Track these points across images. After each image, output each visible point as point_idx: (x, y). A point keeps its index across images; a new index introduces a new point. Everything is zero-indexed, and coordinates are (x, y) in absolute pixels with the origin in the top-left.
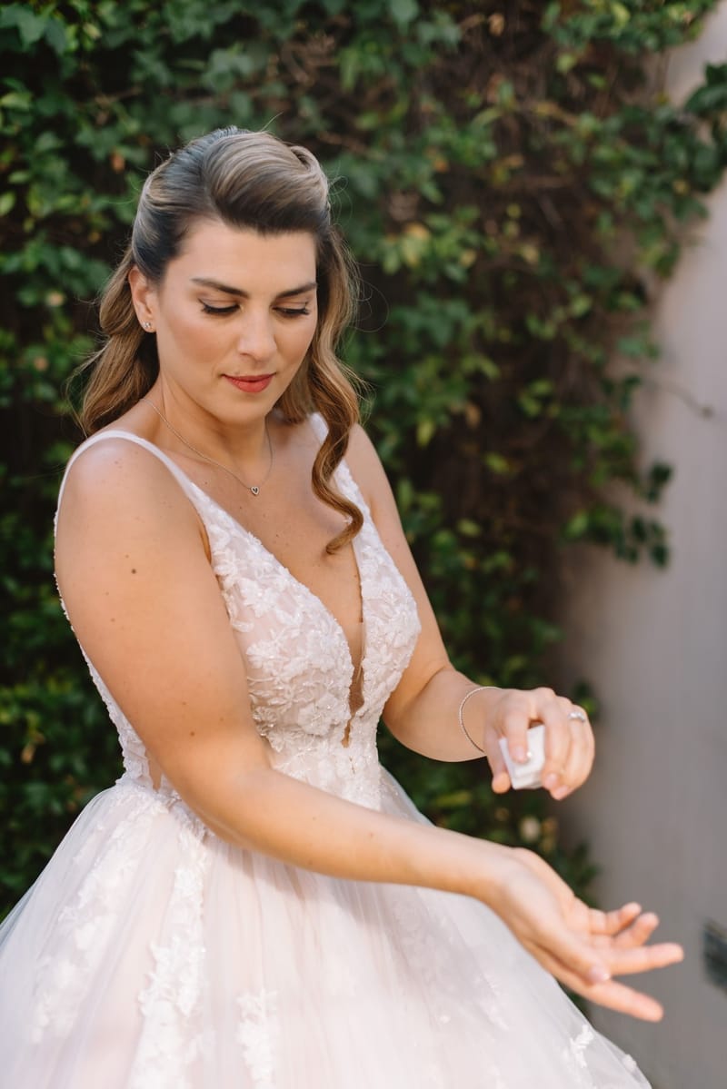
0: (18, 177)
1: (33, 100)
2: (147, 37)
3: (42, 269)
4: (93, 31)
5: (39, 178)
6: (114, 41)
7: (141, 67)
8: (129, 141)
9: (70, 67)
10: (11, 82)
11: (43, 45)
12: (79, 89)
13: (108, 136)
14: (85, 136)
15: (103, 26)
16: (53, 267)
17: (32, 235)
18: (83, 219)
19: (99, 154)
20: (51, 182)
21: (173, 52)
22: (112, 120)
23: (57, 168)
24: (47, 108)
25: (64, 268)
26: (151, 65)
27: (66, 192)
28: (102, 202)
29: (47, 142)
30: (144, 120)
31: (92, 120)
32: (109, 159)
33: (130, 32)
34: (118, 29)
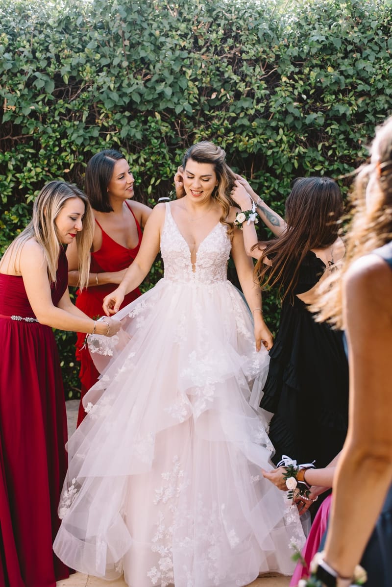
0: (334, 146)
1: (339, 127)
2: (370, 109)
3: (338, 169)
4: (356, 109)
5: (339, 146)
6: (360, 111)
7: (368, 118)
8: (363, 136)
9: (348, 118)
10: (334, 122)
11: (344, 115)
12: (350, 123)
13: (357, 135)
14: (352, 136)
15: (358, 106)
16: (341, 169)
17: (336, 161)
18: (349, 156)
19: (355, 140)
20: (343, 147)
21: (375, 112)
22: (359, 129)
23: (345, 145)
24: (342, 129)
25: (344, 169)
26: (370, 117)
27: (346, 150)
28: (354, 152)
29: (342, 137)
30: (367, 131)
31: (353, 130)
32: (358, 140)
33: (366, 108)
34: (363, 107)
